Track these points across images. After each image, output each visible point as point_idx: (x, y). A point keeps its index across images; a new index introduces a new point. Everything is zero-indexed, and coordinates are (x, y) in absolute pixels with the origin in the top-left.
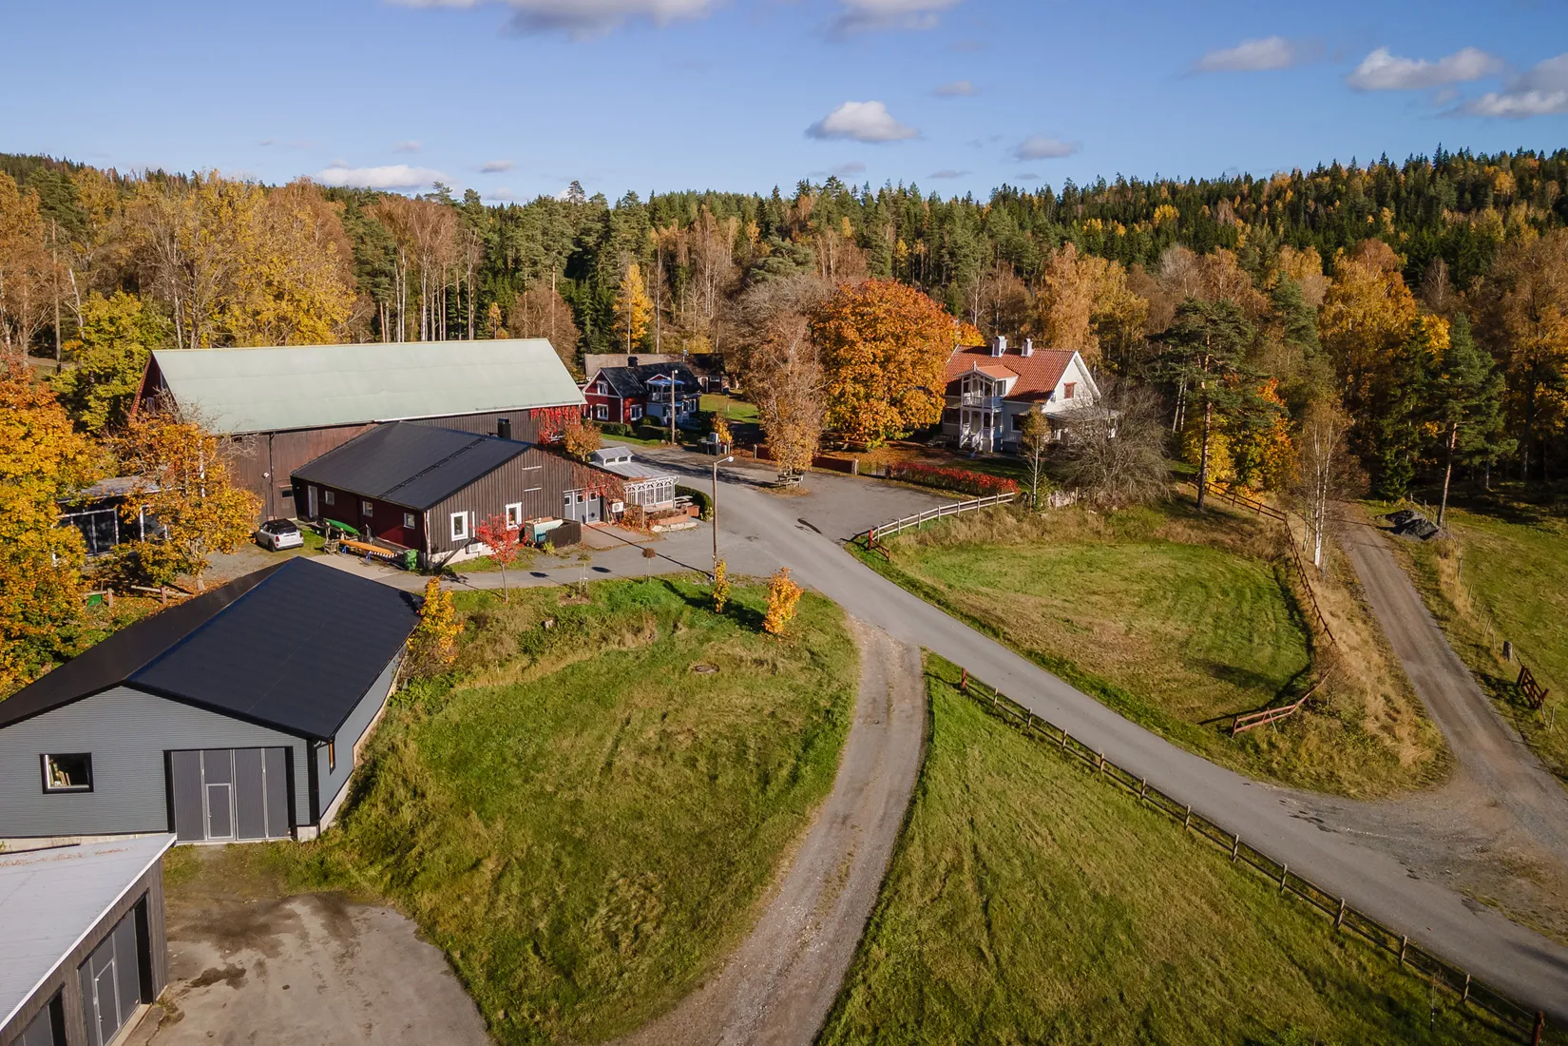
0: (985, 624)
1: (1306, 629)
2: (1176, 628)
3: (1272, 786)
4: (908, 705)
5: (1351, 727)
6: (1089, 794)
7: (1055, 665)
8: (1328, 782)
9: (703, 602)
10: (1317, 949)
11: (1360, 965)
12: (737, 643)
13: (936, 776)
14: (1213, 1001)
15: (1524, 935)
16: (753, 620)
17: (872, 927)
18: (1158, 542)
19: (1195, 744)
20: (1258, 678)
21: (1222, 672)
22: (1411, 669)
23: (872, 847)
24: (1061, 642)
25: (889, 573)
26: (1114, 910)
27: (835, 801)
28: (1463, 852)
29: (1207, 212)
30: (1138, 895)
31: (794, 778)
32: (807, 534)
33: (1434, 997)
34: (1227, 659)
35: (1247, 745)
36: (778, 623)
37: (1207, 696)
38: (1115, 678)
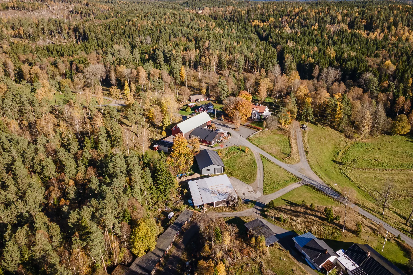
0: (263, 150)
1: (291, 147)
2: (279, 148)
3: (287, 164)
4: (260, 160)
5: (293, 158)
6: (275, 166)
7: (270, 154)
8: (291, 163)
9: (238, 149)
10: (289, 176)
11: (291, 176)
12: (243, 154)
13: (264, 166)
14: (283, 179)
15: (301, 174)
16: (244, 151)
17: (264, 177)
18: (277, 134)
19: (282, 161)
20: (286, 154)
21: (284, 153)
22: (299, 150)
23: (262, 171)
24: (270, 151)
25: (252, 143)
26: (277, 174)
27: (258, 169)
28: (299, 168)
29: (281, 20)
30: (279, 173)
31: (255, 167)
32: (242, 137)
33: (294, 177)
34: (284, 152)
35: (285, 161)
36: (246, 152)
37: (283, 156)
38: (275, 155)
